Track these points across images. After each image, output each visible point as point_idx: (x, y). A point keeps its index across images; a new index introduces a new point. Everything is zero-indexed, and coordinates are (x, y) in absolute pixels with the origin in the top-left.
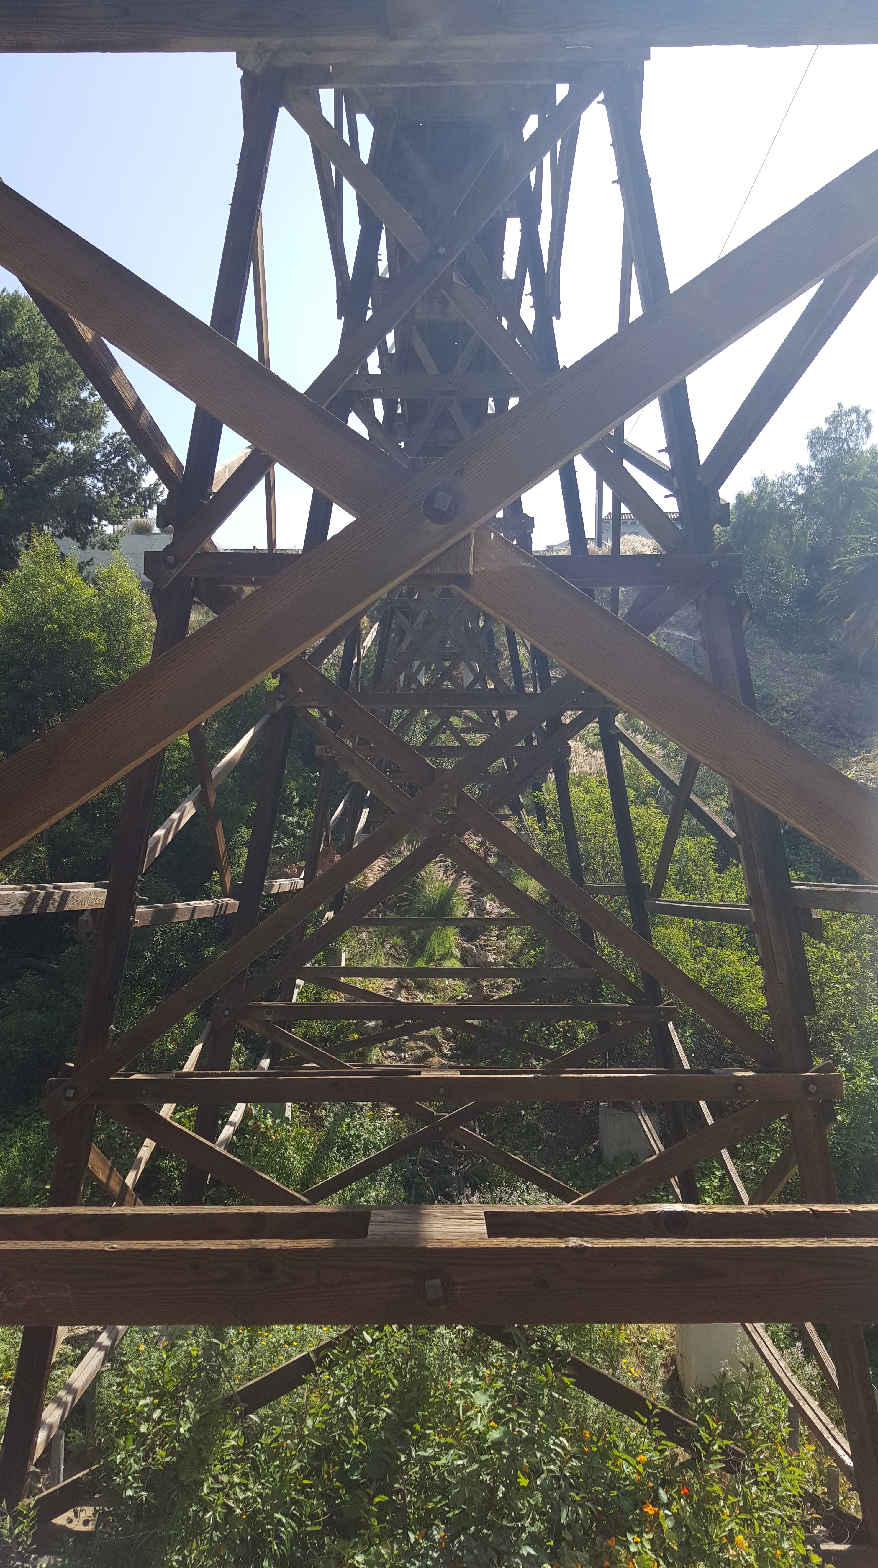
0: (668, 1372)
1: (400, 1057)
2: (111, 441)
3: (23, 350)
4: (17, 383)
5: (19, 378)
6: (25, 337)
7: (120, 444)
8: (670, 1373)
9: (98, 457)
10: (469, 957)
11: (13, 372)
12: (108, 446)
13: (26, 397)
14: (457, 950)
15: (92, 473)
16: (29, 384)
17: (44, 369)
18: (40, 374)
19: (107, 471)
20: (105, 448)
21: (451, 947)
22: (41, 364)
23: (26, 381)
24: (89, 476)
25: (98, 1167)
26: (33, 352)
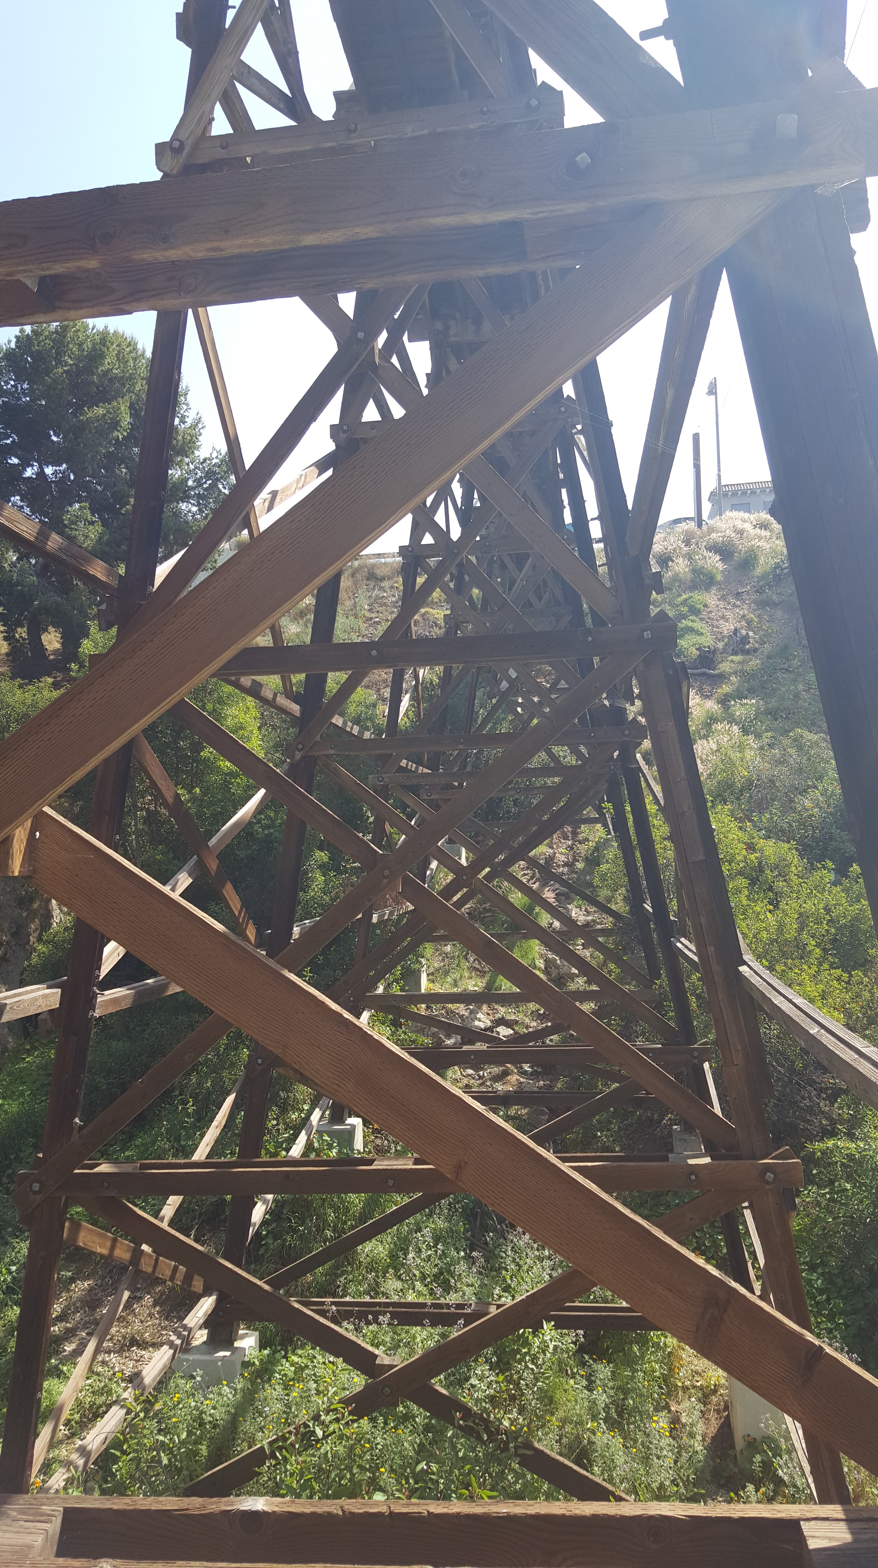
0: (721, 1418)
1: (479, 1075)
2: (201, 467)
3: (114, 383)
4: (109, 418)
5: (111, 413)
6: (115, 371)
7: (210, 469)
8: (722, 1420)
9: (190, 483)
10: (553, 968)
11: (105, 408)
12: (199, 472)
13: (119, 431)
14: (541, 961)
15: (186, 498)
16: (120, 419)
17: (135, 402)
18: (131, 407)
19: (199, 496)
20: (196, 474)
21: (534, 958)
22: (131, 397)
23: (118, 416)
24: (183, 502)
25: (94, 1242)
26: (124, 385)
